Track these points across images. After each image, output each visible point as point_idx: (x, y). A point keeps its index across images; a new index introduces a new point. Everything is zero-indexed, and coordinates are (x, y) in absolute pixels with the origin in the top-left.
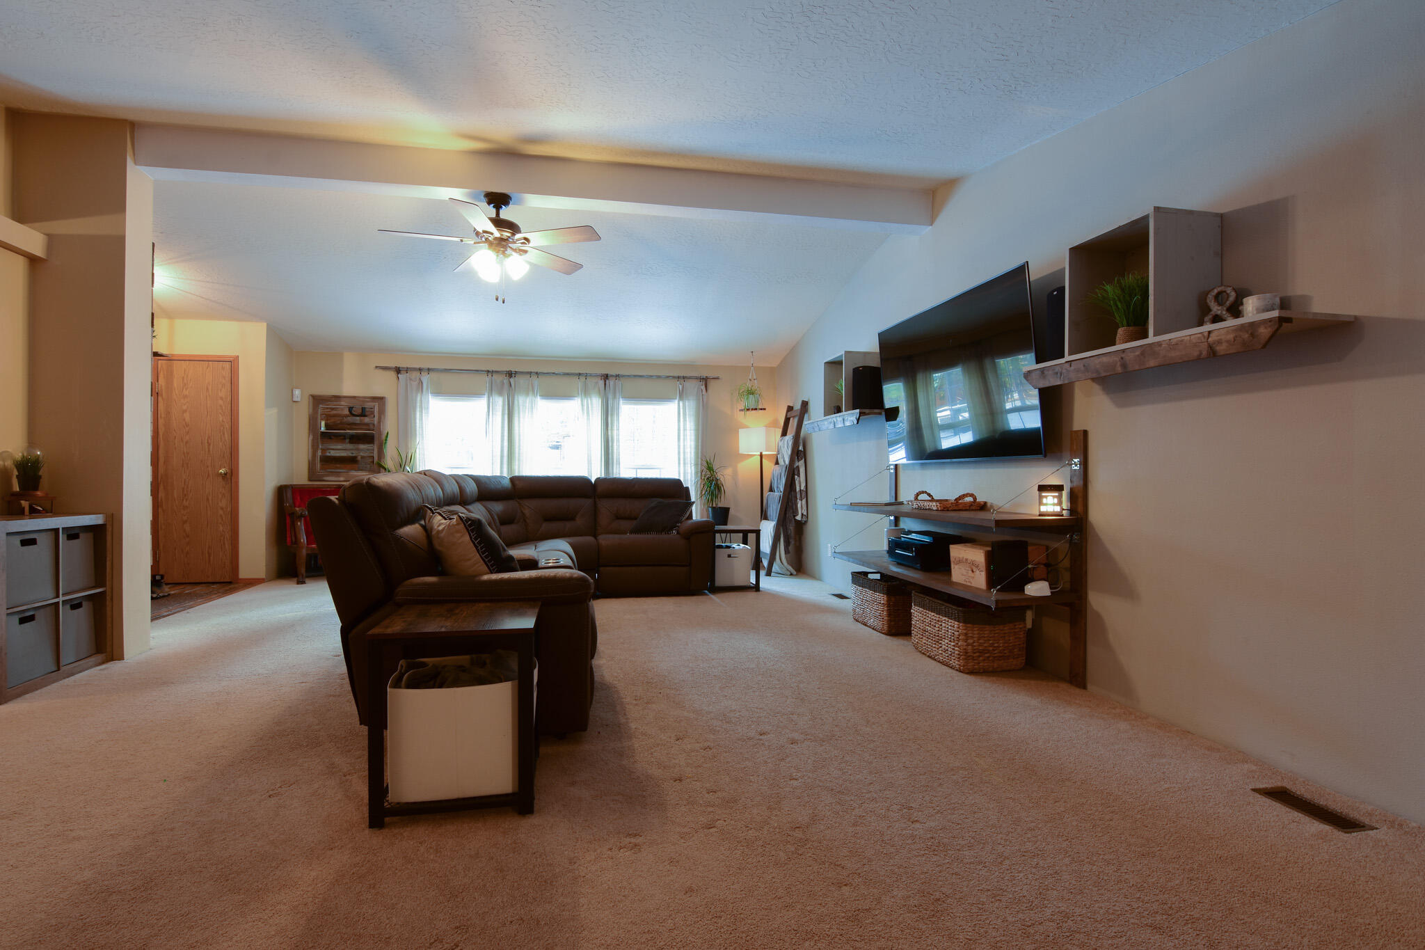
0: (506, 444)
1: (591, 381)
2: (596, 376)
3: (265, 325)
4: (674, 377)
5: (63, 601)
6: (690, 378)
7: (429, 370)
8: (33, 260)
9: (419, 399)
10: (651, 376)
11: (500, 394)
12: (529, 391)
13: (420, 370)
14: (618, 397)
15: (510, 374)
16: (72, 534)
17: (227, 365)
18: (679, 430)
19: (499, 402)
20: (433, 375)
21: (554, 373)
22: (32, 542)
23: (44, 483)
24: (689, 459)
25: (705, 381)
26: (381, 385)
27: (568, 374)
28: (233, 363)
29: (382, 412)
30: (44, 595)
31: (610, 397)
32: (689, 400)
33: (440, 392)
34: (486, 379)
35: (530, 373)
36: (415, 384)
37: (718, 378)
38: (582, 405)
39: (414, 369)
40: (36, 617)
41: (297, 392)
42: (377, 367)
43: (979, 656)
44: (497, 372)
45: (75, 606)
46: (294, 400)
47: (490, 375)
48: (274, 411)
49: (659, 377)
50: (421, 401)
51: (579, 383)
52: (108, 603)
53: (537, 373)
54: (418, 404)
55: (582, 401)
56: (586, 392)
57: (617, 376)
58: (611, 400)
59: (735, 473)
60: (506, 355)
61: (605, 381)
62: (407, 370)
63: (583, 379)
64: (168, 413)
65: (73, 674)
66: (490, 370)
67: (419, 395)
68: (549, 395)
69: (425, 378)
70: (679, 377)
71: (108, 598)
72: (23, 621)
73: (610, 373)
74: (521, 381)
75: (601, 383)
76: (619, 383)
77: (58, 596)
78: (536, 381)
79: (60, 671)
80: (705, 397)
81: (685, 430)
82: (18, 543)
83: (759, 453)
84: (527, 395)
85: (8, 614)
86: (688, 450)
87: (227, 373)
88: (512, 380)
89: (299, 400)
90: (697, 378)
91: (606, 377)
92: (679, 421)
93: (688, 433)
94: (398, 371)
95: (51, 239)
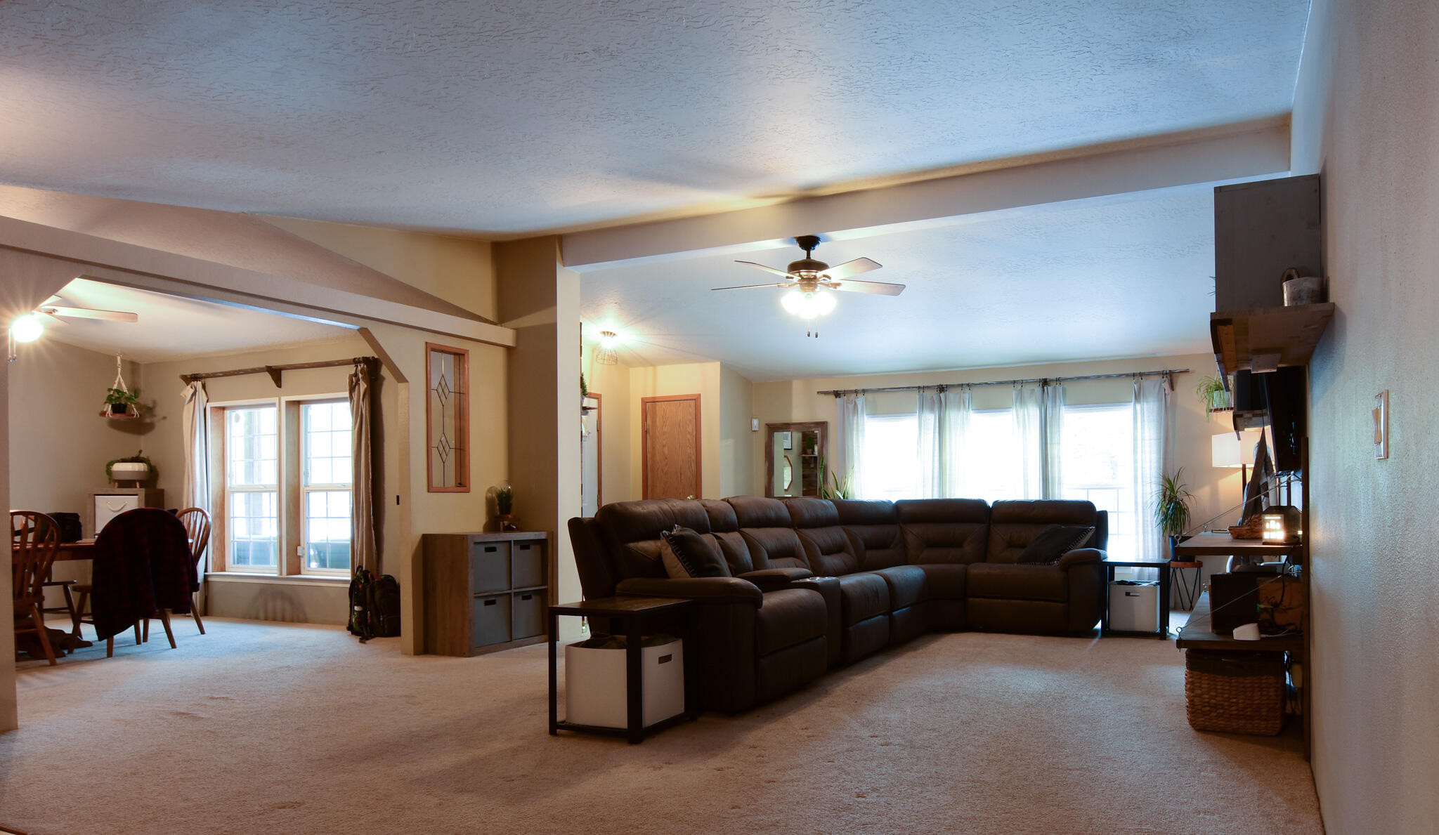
0: (937, 465)
1: (1027, 389)
2: (1034, 382)
3: (718, 363)
4: (1127, 375)
5: (515, 593)
6: (1149, 374)
7: (864, 391)
8: (508, 349)
9: (855, 422)
10: (1099, 377)
11: (932, 410)
12: (961, 404)
13: (856, 392)
14: (1057, 404)
15: (942, 389)
16: (525, 545)
17: (692, 403)
18: (1135, 440)
19: (930, 418)
20: (869, 396)
21: (986, 383)
22: (494, 549)
23: (514, 509)
24: (1148, 476)
25: (1171, 377)
26: (825, 410)
27: (1001, 383)
28: (696, 400)
29: (825, 436)
30: (500, 586)
31: (1049, 405)
32: (1147, 402)
33: (875, 413)
34: (915, 396)
35: (962, 385)
36: (851, 406)
37: (1187, 371)
38: (1018, 417)
39: (851, 392)
40: (497, 602)
41: (755, 422)
42: (818, 392)
43: (1210, 711)
44: (928, 387)
45: (526, 597)
46: (753, 429)
47: (921, 392)
48: (730, 442)
49: (1108, 377)
50: (857, 423)
51: (1012, 392)
52: (549, 597)
53: (968, 385)
54: (855, 426)
55: (1017, 411)
56: (1021, 401)
57: (1058, 380)
58: (1050, 409)
59: (1215, 493)
60: (938, 368)
61: (1043, 387)
62: (845, 393)
63: (1019, 387)
64: (653, 448)
65: (521, 646)
66: (921, 385)
67: (855, 418)
68: (985, 407)
69: (860, 400)
70: (1134, 375)
71: (549, 594)
72: (487, 603)
73: (1049, 377)
74: (951, 395)
75: (1038, 389)
76: (1059, 388)
77: (511, 589)
78: (967, 394)
79: (512, 642)
80: (1169, 398)
81: (1143, 439)
82: (484, 549)
83: (1241, 466)
84: (959, 409)
85: (475, 597)
86: (1147, 465)
87: (692, 410)
88: (942, 395)
89: (757, 429)
90: (1158, 373)
91: (1045, 383)
92: (1135, 428)
93: (1147, 442)
94: (837, 394)
95: (519, 332)
